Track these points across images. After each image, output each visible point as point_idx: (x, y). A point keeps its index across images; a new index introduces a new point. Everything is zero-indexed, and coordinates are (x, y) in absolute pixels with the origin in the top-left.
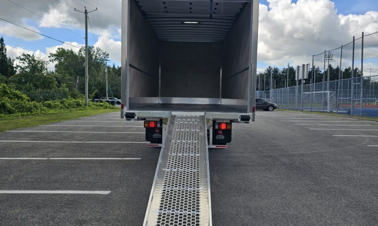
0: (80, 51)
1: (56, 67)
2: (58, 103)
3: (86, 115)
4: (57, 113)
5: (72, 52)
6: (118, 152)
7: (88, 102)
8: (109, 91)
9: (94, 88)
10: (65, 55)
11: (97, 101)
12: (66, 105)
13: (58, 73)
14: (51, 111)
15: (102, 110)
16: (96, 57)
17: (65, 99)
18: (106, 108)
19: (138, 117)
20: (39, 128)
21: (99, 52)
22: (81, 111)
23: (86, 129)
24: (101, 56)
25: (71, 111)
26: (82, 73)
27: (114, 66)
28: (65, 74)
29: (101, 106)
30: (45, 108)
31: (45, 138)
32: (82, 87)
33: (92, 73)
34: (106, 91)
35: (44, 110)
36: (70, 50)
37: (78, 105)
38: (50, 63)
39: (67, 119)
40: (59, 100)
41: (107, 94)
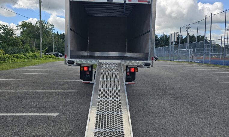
0: (36, 23)
1: (21, 33)
2: (22, 55)
3: (40, 63)
4: (22, 62)
5: (31, 24)
6: (62, 87)
7: (41, 55)
8: (55, 48)
9: (45, 46)
10: (27, 25)
11: (47, 55)
12: (28, 56)
13: (22, 37)
14: (18, 60)
15: (50, 60)
16: (46, 27)
17: (27, 53)
18: (53, 58)
19: (76, 64)
20: (10, 71)
21: (49, 24)
22: (37, 61)
23: (41, 72)
24: (50, 26)
25: (31, 60)
26: (38, 37)
27: (58, 33)
28: (27, 37)
29: (50, 57)
30: (14, 58)
31: (14, 77)
32: (38, 46)
33: (44, 37)
34: (53, 49)
35: (13, 60)
36: (30, 22)
37: (36, 57)
38: (17, 30)
39: (29, 65)
40: (23, 54)
41: (53, 50)
